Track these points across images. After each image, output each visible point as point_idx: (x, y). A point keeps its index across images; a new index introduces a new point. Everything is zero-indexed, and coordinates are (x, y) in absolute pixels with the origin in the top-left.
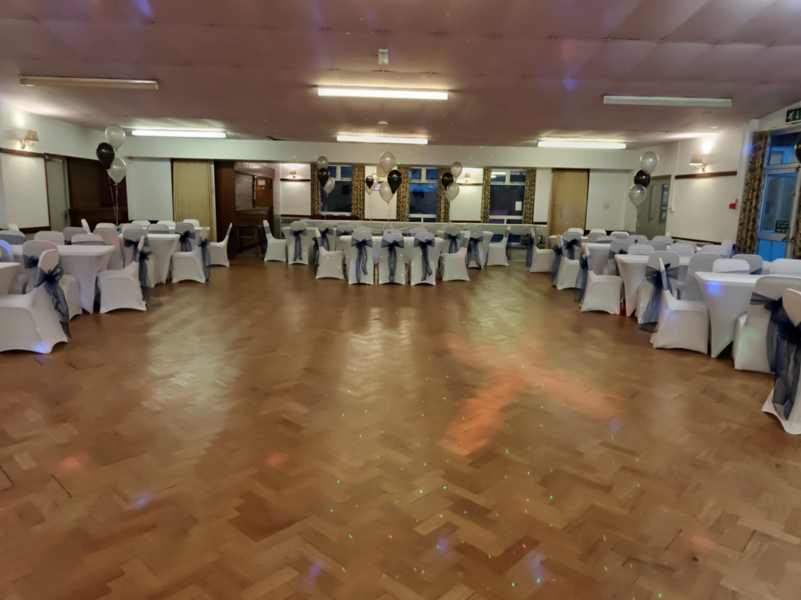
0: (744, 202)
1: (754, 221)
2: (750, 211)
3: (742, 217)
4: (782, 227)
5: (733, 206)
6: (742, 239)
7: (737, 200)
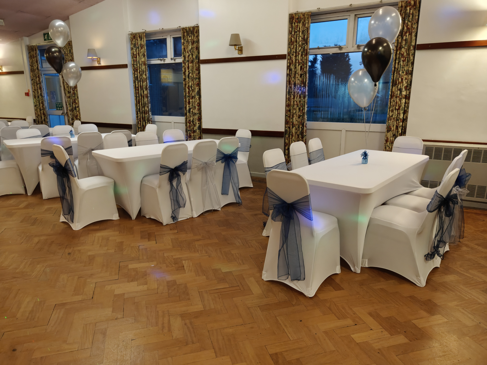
0: (33, 91)
1: (42, 103)
2: (38, 97)
3: (35, 101)
4: (59, 107)
5: (27, 94)
6: (38, 115)
7: (29, 90)
